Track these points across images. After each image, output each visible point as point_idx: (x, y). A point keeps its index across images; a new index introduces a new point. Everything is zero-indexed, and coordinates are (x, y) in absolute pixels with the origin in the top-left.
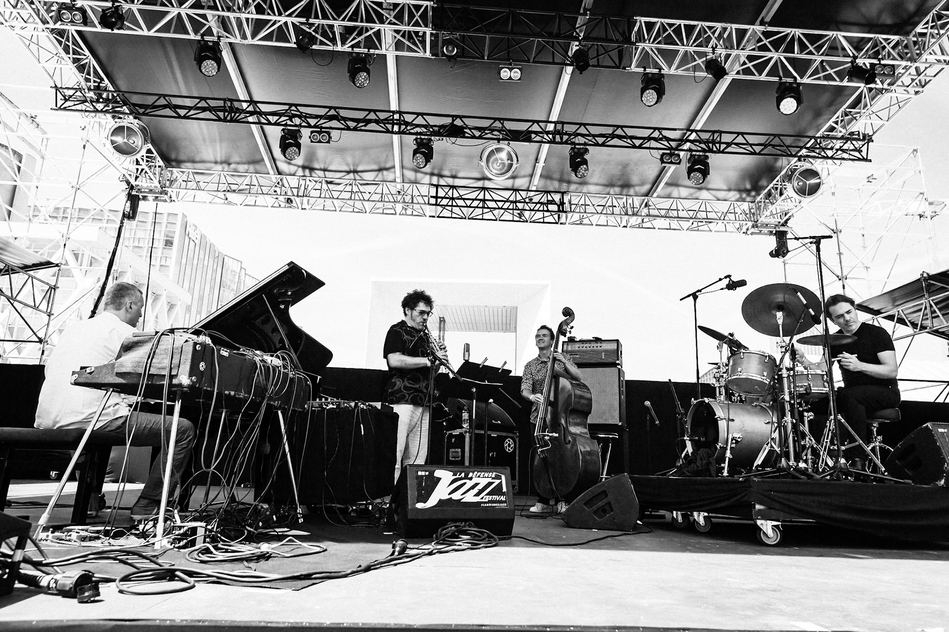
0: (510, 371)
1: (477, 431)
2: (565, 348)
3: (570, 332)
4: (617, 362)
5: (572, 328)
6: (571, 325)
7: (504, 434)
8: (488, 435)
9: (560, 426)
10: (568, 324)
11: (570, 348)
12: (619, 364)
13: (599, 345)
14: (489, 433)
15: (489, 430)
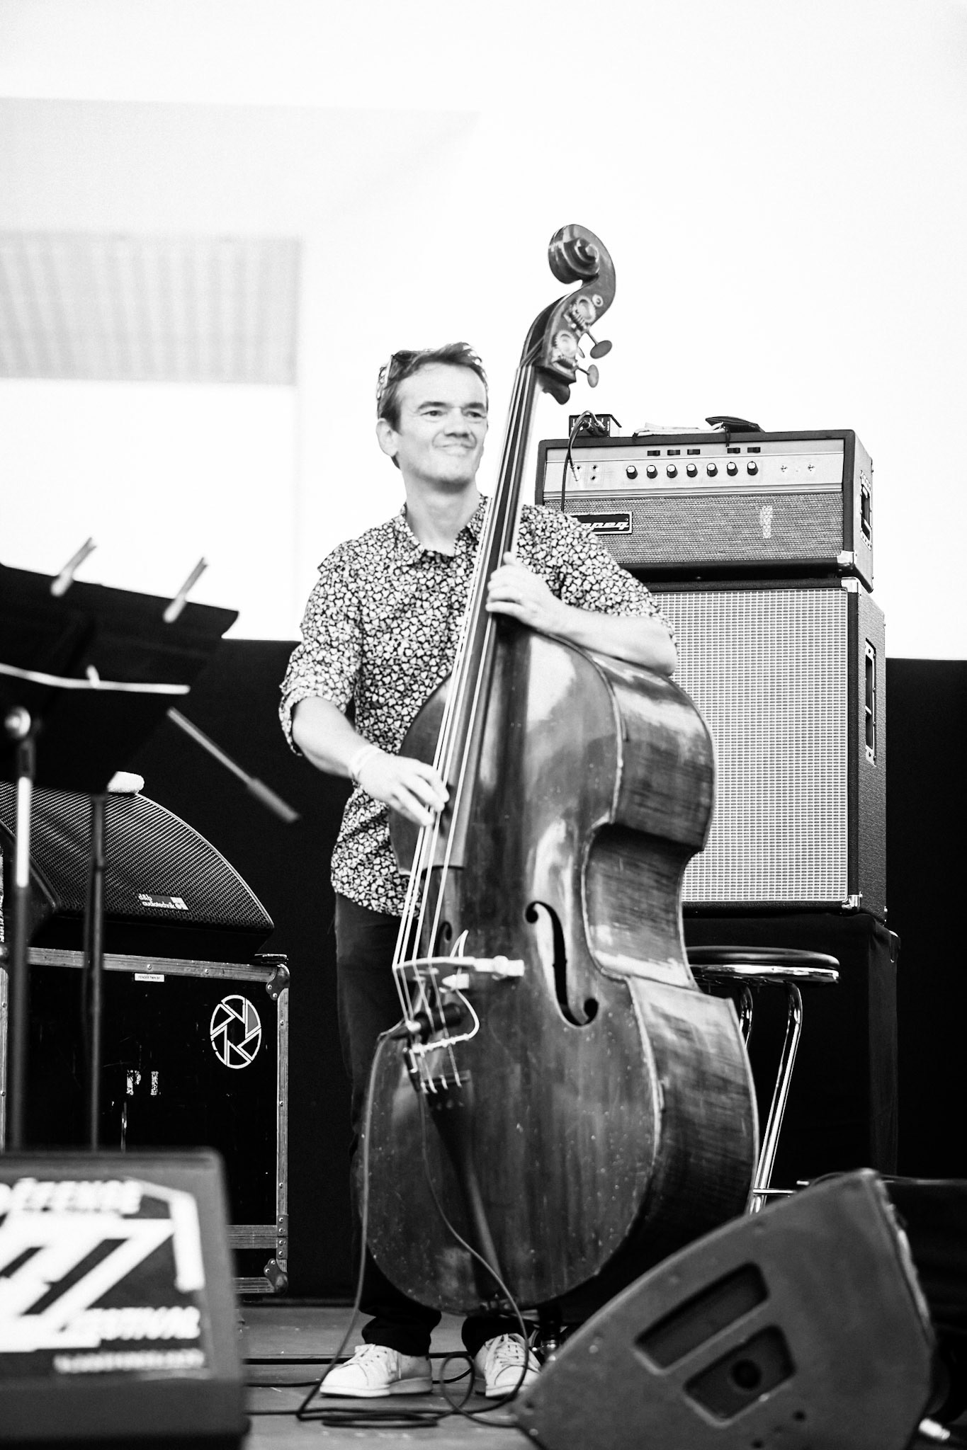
0: (230, 617)
1: (40, 956)
2: (553, 484)
3: (593, 377)
4: (844, 558)
5: (602, 349)
6: (600, 331)
7: (206, 969)
8: (109, 976)
9: (533, 917)
10: (579, 328)
11: (579, 483)
12: (852, 572)
13: (743, 461)
14: (115, 962)
15: (112, 946)
